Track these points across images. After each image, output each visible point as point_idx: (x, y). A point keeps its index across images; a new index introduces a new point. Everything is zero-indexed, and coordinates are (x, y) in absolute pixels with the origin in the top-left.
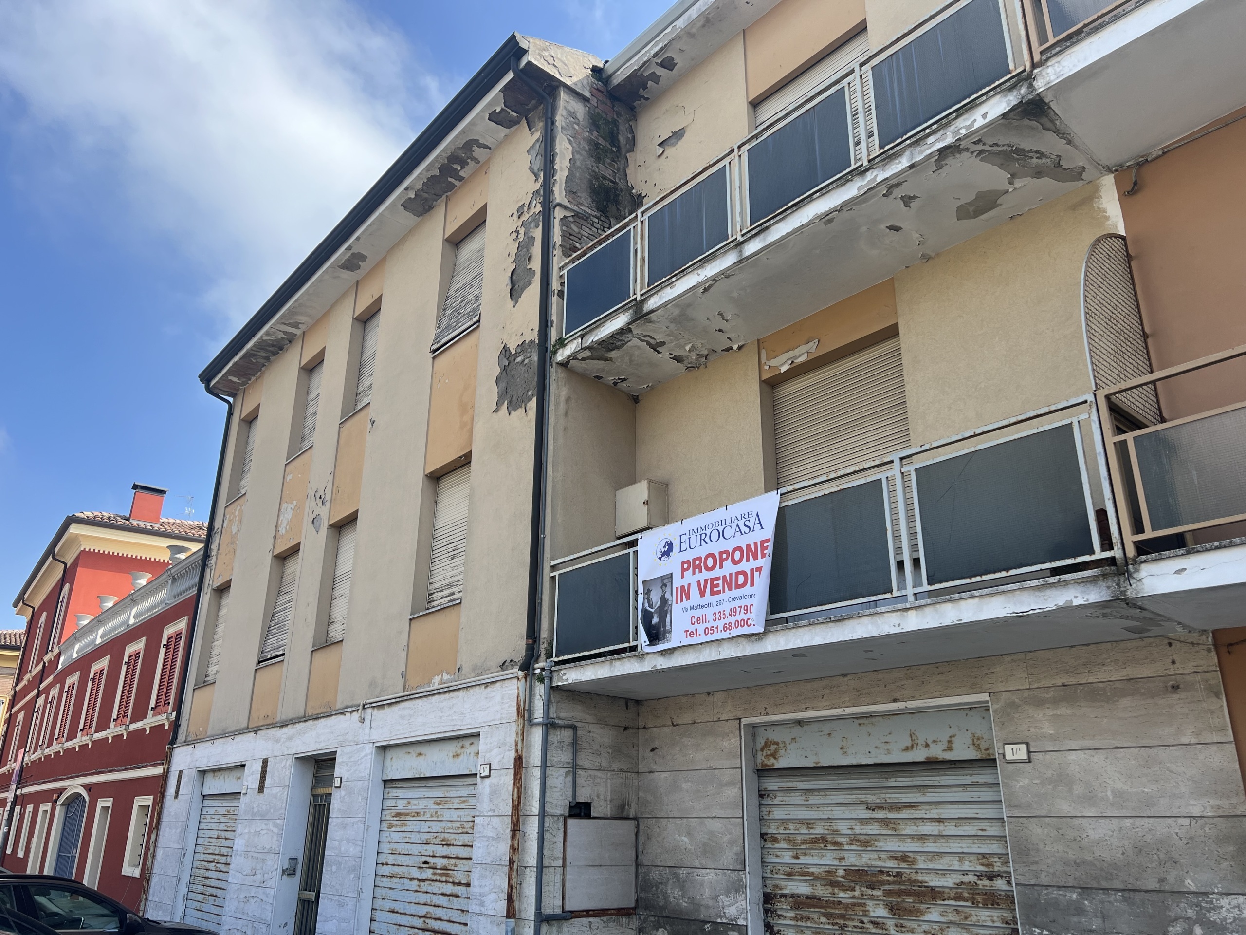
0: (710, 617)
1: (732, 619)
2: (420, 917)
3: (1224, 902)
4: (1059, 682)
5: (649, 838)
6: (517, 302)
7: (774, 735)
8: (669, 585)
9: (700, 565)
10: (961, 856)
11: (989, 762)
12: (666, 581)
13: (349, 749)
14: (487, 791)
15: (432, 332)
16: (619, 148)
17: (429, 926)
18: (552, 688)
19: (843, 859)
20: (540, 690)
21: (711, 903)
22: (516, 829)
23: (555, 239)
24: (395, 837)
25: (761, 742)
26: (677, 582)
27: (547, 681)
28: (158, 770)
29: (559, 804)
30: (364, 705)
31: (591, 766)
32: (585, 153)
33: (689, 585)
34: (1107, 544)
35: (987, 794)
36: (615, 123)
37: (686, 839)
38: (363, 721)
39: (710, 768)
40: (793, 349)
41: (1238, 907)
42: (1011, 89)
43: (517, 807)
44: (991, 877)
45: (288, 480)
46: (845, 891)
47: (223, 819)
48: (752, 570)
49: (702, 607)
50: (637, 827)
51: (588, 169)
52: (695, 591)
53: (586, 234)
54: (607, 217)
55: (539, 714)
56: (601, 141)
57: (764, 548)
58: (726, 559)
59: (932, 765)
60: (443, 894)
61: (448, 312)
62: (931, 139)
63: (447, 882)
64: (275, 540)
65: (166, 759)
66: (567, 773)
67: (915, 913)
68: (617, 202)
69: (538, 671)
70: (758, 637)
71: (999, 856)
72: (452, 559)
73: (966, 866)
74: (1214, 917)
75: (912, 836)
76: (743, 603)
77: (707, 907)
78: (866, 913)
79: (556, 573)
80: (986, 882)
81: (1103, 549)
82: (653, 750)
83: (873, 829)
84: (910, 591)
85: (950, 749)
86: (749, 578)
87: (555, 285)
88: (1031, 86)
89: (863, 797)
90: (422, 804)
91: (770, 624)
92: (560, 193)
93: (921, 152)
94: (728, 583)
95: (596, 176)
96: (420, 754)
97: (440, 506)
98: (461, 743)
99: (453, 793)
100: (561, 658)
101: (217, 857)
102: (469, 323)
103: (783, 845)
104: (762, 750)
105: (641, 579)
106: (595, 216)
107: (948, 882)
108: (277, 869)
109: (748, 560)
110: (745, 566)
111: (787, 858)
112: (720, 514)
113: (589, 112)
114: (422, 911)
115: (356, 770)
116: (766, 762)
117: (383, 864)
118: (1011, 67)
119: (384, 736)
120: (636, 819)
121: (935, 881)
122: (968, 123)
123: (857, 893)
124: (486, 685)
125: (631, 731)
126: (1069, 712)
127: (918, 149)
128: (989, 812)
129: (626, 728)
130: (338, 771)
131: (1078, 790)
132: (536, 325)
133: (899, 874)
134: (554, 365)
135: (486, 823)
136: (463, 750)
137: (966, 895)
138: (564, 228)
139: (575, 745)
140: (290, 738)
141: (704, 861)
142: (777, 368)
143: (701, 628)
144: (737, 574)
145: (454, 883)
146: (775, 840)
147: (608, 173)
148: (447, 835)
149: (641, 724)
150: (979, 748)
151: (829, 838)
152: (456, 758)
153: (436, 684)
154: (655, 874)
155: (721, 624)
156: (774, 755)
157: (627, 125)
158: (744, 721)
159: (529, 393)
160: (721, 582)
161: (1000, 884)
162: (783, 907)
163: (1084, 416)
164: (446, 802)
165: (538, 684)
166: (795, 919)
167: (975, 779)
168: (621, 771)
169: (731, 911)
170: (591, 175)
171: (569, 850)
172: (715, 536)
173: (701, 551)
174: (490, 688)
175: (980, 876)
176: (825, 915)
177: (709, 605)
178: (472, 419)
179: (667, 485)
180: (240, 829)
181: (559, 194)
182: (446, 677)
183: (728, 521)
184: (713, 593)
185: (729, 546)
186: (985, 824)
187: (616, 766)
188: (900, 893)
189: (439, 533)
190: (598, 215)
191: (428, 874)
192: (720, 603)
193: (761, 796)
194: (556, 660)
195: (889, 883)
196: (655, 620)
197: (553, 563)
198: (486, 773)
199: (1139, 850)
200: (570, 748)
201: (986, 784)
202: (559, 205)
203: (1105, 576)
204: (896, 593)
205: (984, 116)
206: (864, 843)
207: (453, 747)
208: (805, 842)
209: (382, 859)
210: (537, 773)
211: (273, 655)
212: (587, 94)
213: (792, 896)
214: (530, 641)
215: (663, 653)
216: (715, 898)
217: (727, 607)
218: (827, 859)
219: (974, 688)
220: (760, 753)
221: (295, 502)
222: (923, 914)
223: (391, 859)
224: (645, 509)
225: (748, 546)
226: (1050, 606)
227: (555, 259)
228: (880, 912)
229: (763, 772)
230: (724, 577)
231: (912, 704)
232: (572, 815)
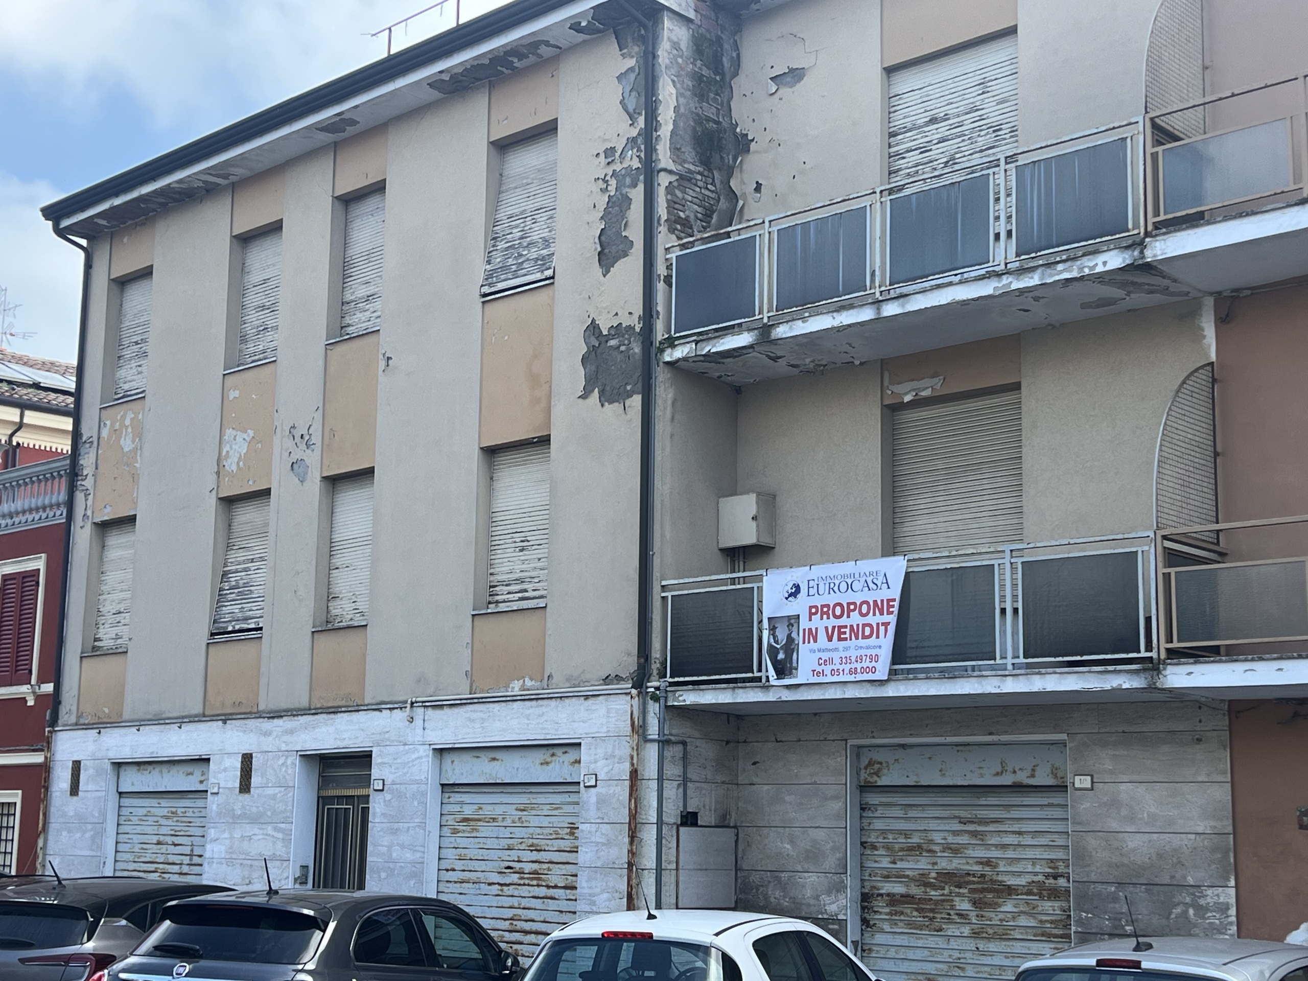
0: (837, 661)
1: (859, 666)
2: (505, 920)
3: (1209, 892)
4: (1120, 730)
5: (749, 845)
6: (608, 271)
7: (877, 756)
8: (795, 625)
9: (827, 613)
10: (1034, 861)
11: (1062, 788)
12: (791, 621)
13: (391, 749)
14: (593, 799)
15: (480, 269)
16: (723, 75)
17: (518, 928)
18: (667, 707)
19: (935, 864)
20: (653, 708)
21: (812, 902)
22: (633, 836)
23: (660, 212)
24: (463, 842)
25: (865, 761)
26: (804, 624)
27: (662, 701)
28: (37, 758)
29: (672, 814)
30: (412, 703)
31: (698, 779)
32: (688, 93)
33: (817, 629)
34: (1149, 648)
35: (1058, 813)
36: (719, 41)
37: (788, 846)
38: (411, 720)
39: (815, 783)
40: (918, 380)
41: (1218, 895)
42: (1127, 248)
43: (633, 816)
44: (1055, 878)
45: (231, 398)
46: (935, 890)
47: (164, 822)
48: (878, 624)
49: (830, 650)
50: (737, 835)
51: (692, 112)
52: (822, 636)
53: (690, 198)
54: (710, 170)
55: (653, 730)
56: (705, 72)
57: (889, 606)
58: (854, 610)
59: (1018, 788)
60: (534, 897)
61: (501, 245)
62: (1060, 267)
63: (538, 886)
64: (219, 477)
65: (44, 743)
66: (679, 785)
67: (994, 905)
68: (721, 148)
69: (653, 690)
70: (881, 683)
71: (1063, 860)
72: (521, 551)
73: (1038, 869)
74: (1202, 902)
75: (996, 846)
76: (869, 652)
77: (809, 905)
78: (952, 907)
79: (668, 594)
80: (1052, 881)
81: (1147, 651)
82: (754, 764)
83: (964, 839)
84: (1009, 661)
85: (1033, 776)
86: (874, 631)
87: (661, 269)
88: (1142, 252)
89: (957, 813)
90: (499, 810)
91: (893, 673)
92: (665, 153)
93: (1052, 276)
94: (855, 632)
95: (700, 120)
96: (494, 759)
97: (496, 485)
98: (551, 751)
99: (541, 799)
100: (676, 679)
101: (161, 866)
102: (539, 276)
103: (881, 852)
104: (866, 768)
105: (765, 616)
106: (699, 173)
107: (1022, 881)
108: (288, 877)
109: (874, 614)
110: (872, 619)
111: (885, 863)
112: (848, 567)
113: (693, 36)
114: (509, 913)
115: (407, 773)
116: (869, 779)
117: (447, 870)
118: (1130, 226)
119: (446, 738)
120: (735, 827)
121: (1012, 881)
122: (1091, 264)
123: (946, 892)
124: (587, 697)
125: (731, 745)
126: (1125, 753)
127: (1049, 271)
128: (1059, 827)
129: (728, 742)
130: (375, 772)
131: (1124, 812)
132: (638, 310)
133: (983, 876)
134: (661, 364)
135: (594, 830)
136: (554, 758)
137: (1035, 891)
138: (669, 197)
139: (685, 758)
140: (291, 732)
141: (806, 866)
142: (901, 395)
143: (827, 669)
144: (864, 625)
145: (548, 887)
146: (874, 848)
147: (711, 113)
148: (535, 841)
149: (742, 739)
150: (1056, 777)
151: (925, 846)
152: (545, 766)
153: (517, 689)
154: (755, 878)
155: (847, 668)
156: (877, 773)
157: (732, 40)
158: (850, 742)
159: (629, 388)
160: (848, 630)
161: (1062, 882)
162: (879, 904)
163: (1146, 548)
164: (533, 809)
165: (651, 702)
166: (890, 914)
167: (1051, 801)
168: (723, 783)
169: (832, 908)
170: (694, 120)
171: (681, 854)
172: (843, 587)
173: (831, 599)
174: (591, 701)
175: (1047, 876)
176: (917, 910)
177: (836, 649)
178: (549, 397)
179: (774, 497)
180: (212, 833)
181: (664, 157)
182: (529, 683)
183: (857, 576)
184: (840, 639)
185: (858, 598)
186: (1055, 836)
187: (719, 778)
188: (982, 891)
189: (499, 517)
190: (701, 169)
191: (515, 878)
192: (846, 649)
193: (862, 809)
194: (671, 680)
195: (974, 883)
196: (781, 656)
197: (664, 583)
198: (593, 783)
199: (1160, 856)
200: (681, 762)
201: (1059, 805)
202: (665, 170)
203: (1144, 670)
204: (998, 661)
205: (1105, 263)
206: (955, 850)
207: (541, 755)
208: (902, 849)
209: (445, 865)
210: (654, 785)
211: (237, 627)
212: (691, 15)
213: (888, 895)
214: (642, 660)
215: (788, 687)
216: (817, 898)
217: (853, 654)
218: (922, 864)
219: (1056, 729)
220: (863, 771)
221: (251, 433)
222: (1000, 907)
223: (459, 865)
224: (754, 524)
225: (875, 602)
226: (1108, 687)
227: (660, 236)
228: (964, 905)
229: (865, 788)
230: (852, 626)
231: (1004, 738)
232: (683, 824)
